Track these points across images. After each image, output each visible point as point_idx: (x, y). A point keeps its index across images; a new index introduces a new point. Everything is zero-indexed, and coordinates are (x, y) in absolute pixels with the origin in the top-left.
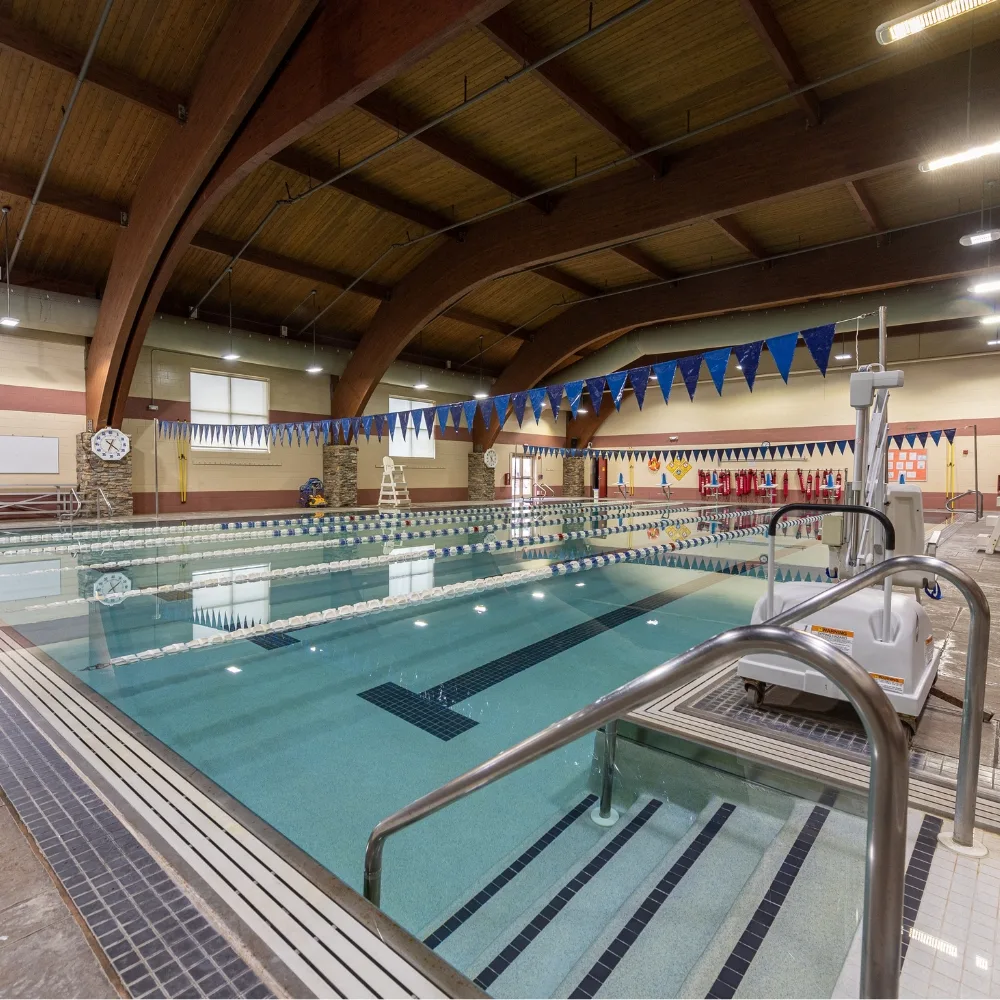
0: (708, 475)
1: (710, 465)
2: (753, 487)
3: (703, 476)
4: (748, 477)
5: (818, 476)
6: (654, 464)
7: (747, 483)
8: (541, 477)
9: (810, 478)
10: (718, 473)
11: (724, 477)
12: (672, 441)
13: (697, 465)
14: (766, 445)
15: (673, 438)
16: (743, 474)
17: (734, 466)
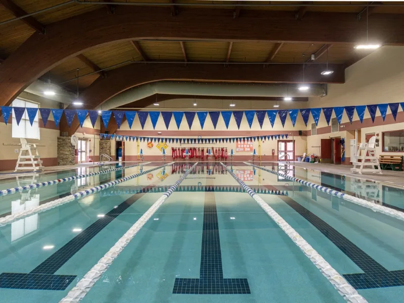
0: (176, 150)
1: (176, 145)
2: (195, 155)
3: (174, 150)
4: (193, 150)
5: (219, 150)
6: (150, 145)
7: (192, 153)
8: (90, 151)
9: (216, 150)
10: (181, 149)
11: (183, 150)
12: (159, 134)
13: (171, 145)
14: (200, 137)
15: (159, 133)
16: (191, 149)
17: (187, 146)
